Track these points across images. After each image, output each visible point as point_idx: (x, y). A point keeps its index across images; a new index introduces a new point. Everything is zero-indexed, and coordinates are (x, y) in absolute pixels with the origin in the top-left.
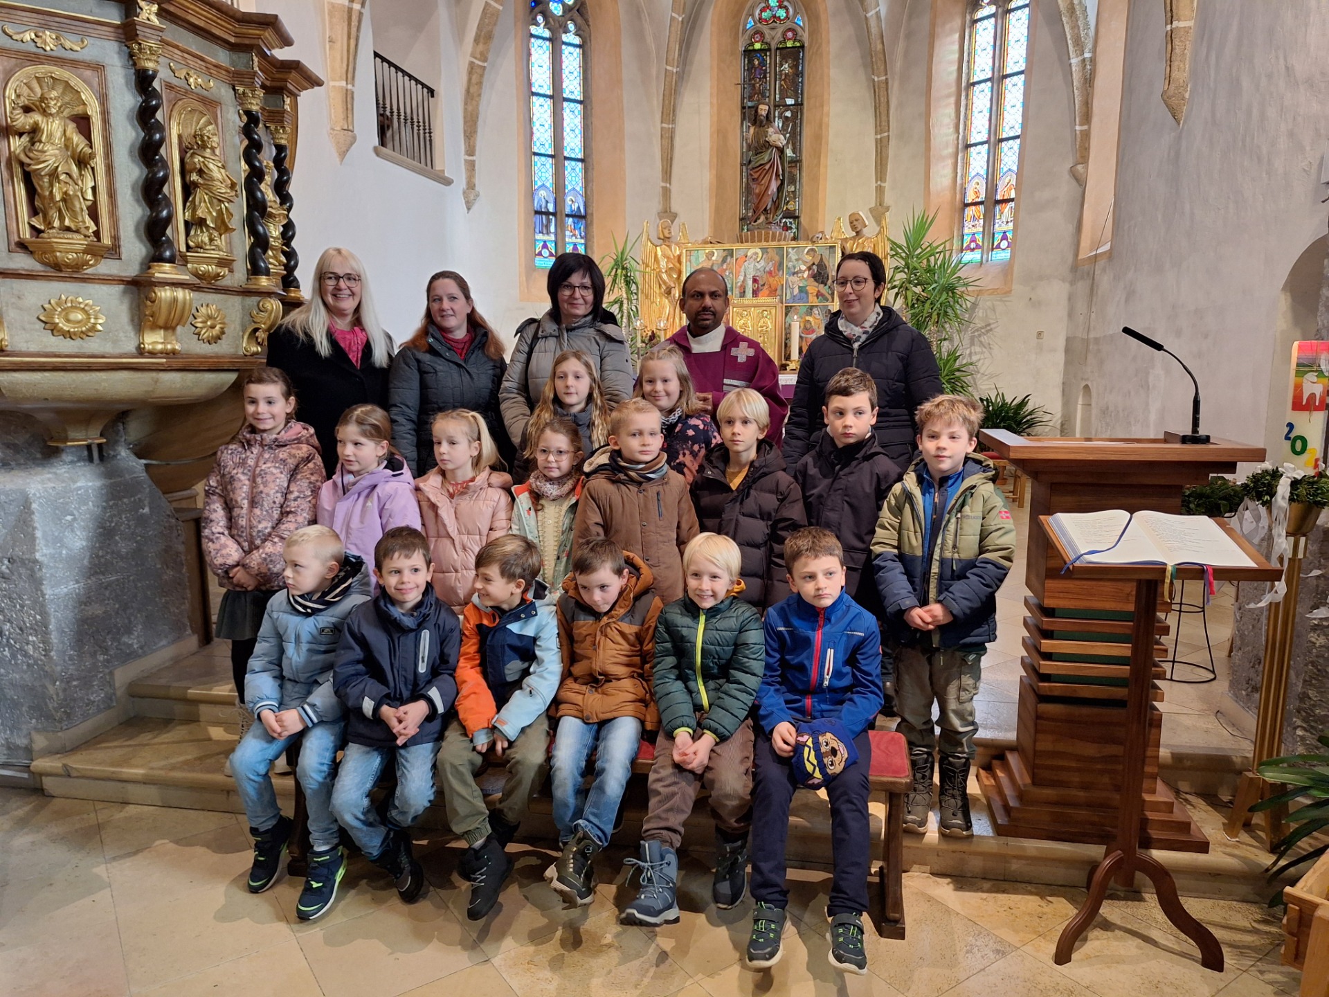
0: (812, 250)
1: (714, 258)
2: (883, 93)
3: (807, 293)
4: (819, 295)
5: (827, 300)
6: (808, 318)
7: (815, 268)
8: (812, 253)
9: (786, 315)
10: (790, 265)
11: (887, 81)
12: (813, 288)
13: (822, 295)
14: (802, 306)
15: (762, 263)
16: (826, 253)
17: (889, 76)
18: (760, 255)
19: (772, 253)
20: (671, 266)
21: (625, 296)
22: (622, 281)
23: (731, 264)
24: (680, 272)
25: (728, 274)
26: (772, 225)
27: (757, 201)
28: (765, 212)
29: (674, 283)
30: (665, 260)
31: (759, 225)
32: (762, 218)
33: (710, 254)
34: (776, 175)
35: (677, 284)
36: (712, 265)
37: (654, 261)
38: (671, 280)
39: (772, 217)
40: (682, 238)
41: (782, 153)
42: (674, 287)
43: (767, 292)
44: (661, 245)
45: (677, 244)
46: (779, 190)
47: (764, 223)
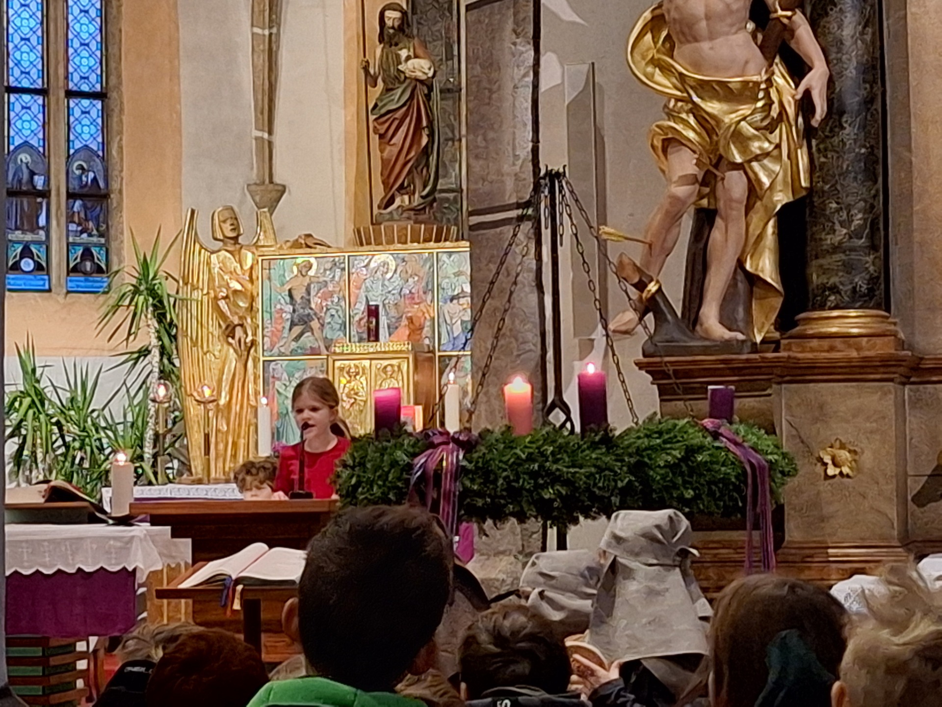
9: (442, 370)
10: (445, 283)
15: (398, 280)
19: (413, 263)
20: (235, 285)
21: (154, 341)
22: (149, 316)
23: (342, 283)
24: (253, 299)
25: (336, 300)
26: (412, 213)
27: (386, 173)
28: (403, 191)
29: (240, 318)
30: (226, 277)
31: (391, 213)
32: (398, 202)
33: (305, 266)
34: (418, 127)
35: (249, 320)
36: (309, 285)
37: (206, 278)
38: (237, 313)
39: (417, 200)
40: (261, 237)
41: (430, 89)
42: (242, 325)
43: (407, 332)
44: (219, 251)
45: (248, 248)
46: (426, 152)
47: (400, 210)
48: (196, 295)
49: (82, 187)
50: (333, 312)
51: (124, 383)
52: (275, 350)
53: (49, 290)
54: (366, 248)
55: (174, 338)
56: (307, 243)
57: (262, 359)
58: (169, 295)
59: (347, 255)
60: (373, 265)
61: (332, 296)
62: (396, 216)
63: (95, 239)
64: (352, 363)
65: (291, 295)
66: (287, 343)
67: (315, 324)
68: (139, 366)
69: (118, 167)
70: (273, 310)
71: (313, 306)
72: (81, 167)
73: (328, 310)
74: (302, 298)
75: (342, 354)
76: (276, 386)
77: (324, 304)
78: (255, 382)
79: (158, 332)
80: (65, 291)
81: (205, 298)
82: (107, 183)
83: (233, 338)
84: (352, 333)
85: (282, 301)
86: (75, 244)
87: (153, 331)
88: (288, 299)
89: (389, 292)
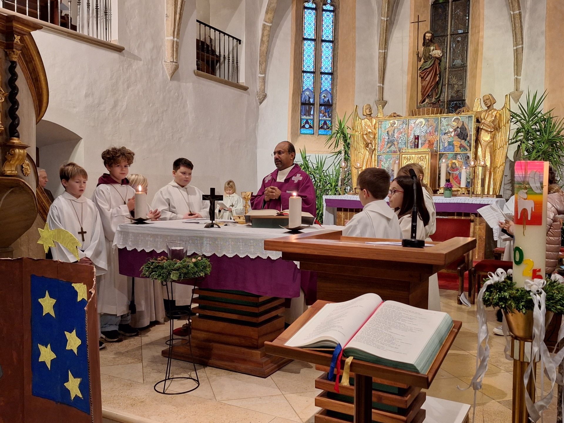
0: (457, 119)
1: (395, 126)
2: (517, 21)
3: (453, 145)
4: (461, 146)
5: (467, 150)
6: (454, 161)
7: (459, 130)
8: (457, 121)
9: (440, 159)
10: (443, 128)
11: (520, 14)
12: (457, 142)
13: (464, 147)
14: (450, 154)
15: (425, 128)
16: (466, 121)
17: (522, 10)
18: (424, 123)
19: (431, 121)
20: (369, 130)
21: (343, 149)
22: (341, 140)
23: (406, 129)
24: (375, 135)
25: (403, 134)
26: (432, 104)
27: (423, 91)
28: (429, 97)
29: (371, 141)
30: (367, 127)
31: (424, 104)
32: (427, 101)
33: (393, 123)
34: (436, 75)
35: (373, 142)
36: (394, 130)
37: (360, 128)
38: (369, 139)
39: (433, 100)
40: (379, 115)
41: (441, 61)
42: (371, 143)
43: (428, 145)
44: (365, 119)
45: (374, 118)
46: (438, 83)
47: (427, 103)
48: (357, 133)
49: (324, 103)
50: (402, 139)
51: (334, 162)
52: (382, 152)
53: (313, 134)
54: (414, 117)
55: (349, 148)
56: (395, 116)
57: (377, 154)
58: (348, 134)
59: (408, 119)
60: (417, 122)
61: (402, 133)
62: (426, 106)
63: (328, 119)
64: (408, 156)
65: (388, 133)
66: (386, 149)
67: (396, 143)
68: (338, 157)
69: (335, 96)
70: (382, 138)
71: (395, 137)
72: (324, 96)
73: (400, 138)
74: (392, 134)
75: (405, 152)
76: (382, 164)
77: (399, 136)
78: (375, 162)
79: (344, 145)
80: (318, 134)
81: (360, 135)
82: (332, 101)
83: (368, 148)
84: (408, 146)
85: (385, 135)
86: (321, 120)
87: (342, 145)
88: (387, 135)
89: (422, 132)
